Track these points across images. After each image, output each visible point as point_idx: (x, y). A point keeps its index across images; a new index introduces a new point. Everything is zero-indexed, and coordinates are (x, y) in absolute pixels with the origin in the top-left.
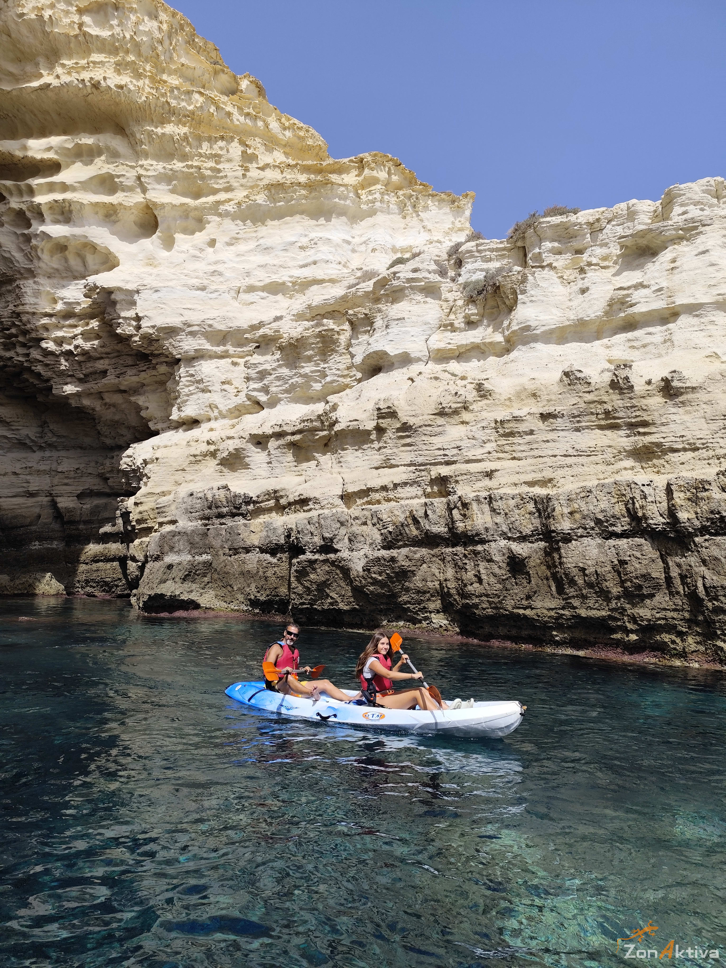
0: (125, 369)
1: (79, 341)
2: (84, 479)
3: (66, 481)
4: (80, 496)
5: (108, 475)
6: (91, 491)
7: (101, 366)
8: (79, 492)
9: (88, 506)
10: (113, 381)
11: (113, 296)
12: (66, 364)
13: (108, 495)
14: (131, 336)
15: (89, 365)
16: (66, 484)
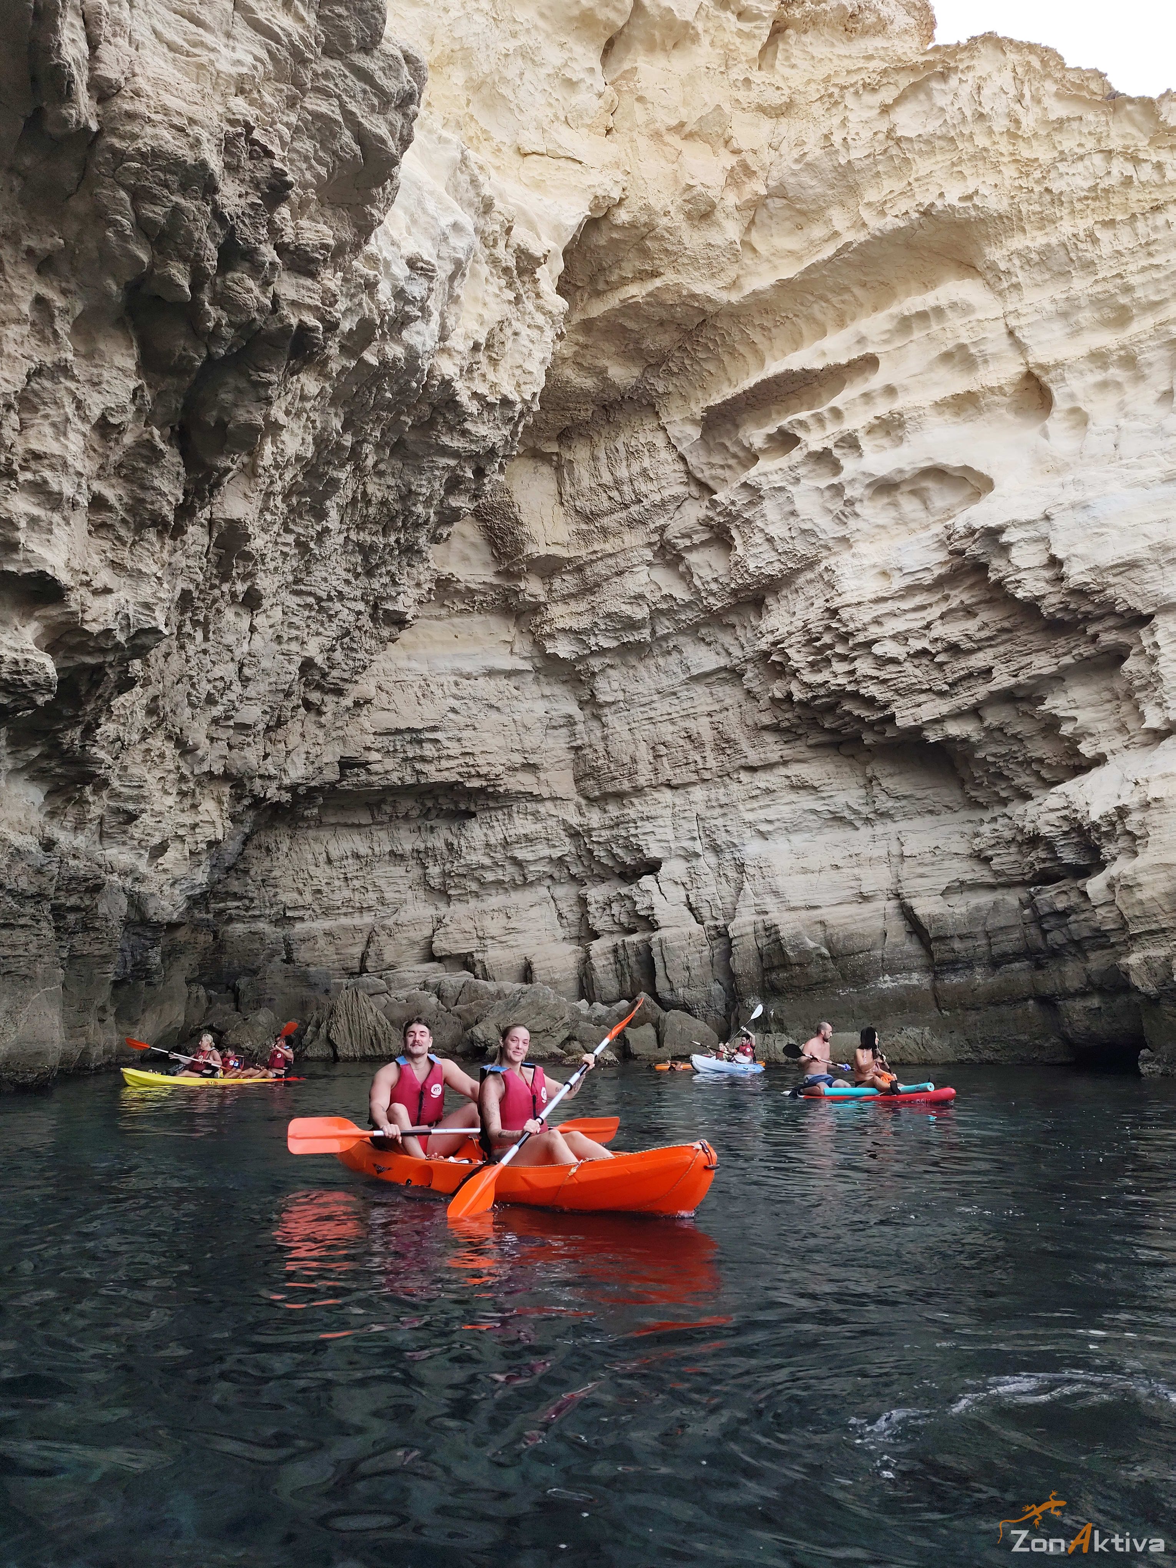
0: (1026, 660)
1: (938, 631)
2: (947, 864)
3: (920, 870)
4: (946, 892)
5: (990, 853)
6: (962, 883)
7: (981, 664)
8: (944, 887)
9: (963, 910)
10: (1006, 685)
11: (1004, 538)
12: (917, 672)
13: (992, 887)
14: (1043, 597)
15: (957, 665)
16: (922, 876)
